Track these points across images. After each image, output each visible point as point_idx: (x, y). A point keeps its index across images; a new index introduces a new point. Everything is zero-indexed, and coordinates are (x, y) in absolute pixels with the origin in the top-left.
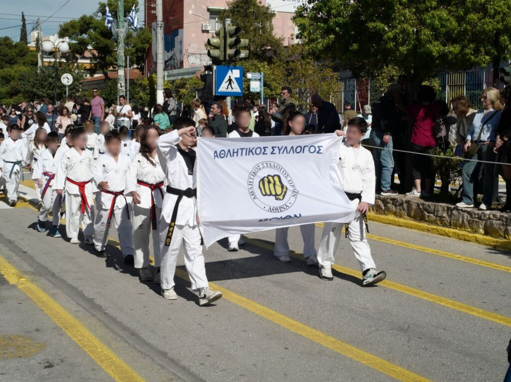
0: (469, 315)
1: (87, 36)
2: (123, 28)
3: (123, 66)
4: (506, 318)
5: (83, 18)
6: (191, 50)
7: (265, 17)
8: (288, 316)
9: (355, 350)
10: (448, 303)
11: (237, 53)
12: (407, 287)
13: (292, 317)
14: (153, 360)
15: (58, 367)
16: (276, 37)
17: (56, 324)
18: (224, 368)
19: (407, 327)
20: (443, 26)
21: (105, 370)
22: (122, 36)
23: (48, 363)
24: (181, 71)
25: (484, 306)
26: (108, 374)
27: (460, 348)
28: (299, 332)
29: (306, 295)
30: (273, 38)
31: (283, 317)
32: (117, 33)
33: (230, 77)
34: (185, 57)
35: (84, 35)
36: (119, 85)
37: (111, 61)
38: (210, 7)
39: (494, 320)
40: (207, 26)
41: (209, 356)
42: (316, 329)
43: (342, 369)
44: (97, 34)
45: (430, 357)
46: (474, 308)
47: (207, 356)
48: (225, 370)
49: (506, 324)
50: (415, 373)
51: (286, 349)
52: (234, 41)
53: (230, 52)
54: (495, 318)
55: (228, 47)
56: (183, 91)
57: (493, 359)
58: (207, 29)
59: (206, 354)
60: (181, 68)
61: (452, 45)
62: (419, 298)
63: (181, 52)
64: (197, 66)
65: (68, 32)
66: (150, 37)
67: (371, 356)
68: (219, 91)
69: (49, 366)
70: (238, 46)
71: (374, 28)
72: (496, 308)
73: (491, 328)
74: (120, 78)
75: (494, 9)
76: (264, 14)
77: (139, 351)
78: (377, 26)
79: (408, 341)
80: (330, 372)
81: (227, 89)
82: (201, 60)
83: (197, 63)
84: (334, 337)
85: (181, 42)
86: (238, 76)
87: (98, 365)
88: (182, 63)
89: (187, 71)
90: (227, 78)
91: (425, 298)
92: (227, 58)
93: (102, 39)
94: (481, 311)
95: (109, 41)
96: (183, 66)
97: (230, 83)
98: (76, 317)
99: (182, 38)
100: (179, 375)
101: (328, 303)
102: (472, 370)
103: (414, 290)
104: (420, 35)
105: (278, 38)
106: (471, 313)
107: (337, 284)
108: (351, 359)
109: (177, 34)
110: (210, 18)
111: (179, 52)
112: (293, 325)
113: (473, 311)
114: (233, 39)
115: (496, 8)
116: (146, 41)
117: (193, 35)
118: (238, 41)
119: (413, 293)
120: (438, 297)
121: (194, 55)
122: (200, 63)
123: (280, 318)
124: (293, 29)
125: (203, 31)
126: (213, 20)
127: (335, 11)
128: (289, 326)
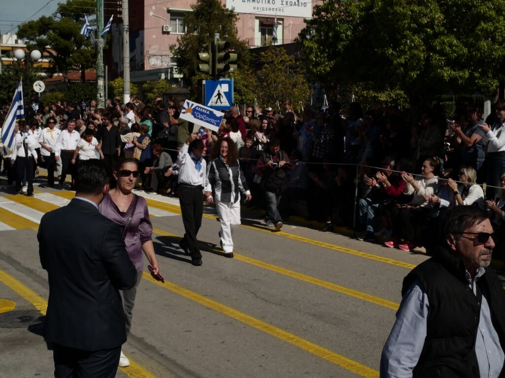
1: (46, 36)
3: (102, 77)
5: (42, 19)
6: (150, 52)
16: (240, 40)
22: (101, 46)
24: (143, 72)
28: (361, 373)
29: (350, 329)
30: (238, 41)
32: (96, 43)
33: (219, 91)
34: (146, 58)
35: (43, 36)
37: (71, 63)
38: (170, 9)
40: (167, 27)
44: (56, 35)
52: (223, 56)
53: (220, 66)
55: (217, 61)
56: (150, 95)
58: (168, 30)
60: (142, 70)
61: (461, 70)
63: (142, 53)
64: (158, 67)
65: (26, 33)
70: (227, 61)
71: (383, 53)
74: (99, 88)
76: (228, 17)
78: (385, 50)
81: (216, 103)
82: (162, 62)
83: (158, 64)
85: (142, 44)
86: (227, 90)
88: (143, 65)
89: (149, 72)
90: (216, 93)
92: (216, 72)
93: (62, 40)
95: (69, 42)
96: (144, 67)
97: (219, 98)
98: (134, 360)
99: (143, 40)
105: (242, 41)
109: (138, 36)
110: (171, 19)
114: (223, 54)
117: (154, 37)
118: (227, 56)
121: (155, 57)
122: (161, 64)
123: (336, 357)
124: (253, 30)
125: (164, 33)
126: (174, 22)
127: (344, 35)
128: (348, 366)
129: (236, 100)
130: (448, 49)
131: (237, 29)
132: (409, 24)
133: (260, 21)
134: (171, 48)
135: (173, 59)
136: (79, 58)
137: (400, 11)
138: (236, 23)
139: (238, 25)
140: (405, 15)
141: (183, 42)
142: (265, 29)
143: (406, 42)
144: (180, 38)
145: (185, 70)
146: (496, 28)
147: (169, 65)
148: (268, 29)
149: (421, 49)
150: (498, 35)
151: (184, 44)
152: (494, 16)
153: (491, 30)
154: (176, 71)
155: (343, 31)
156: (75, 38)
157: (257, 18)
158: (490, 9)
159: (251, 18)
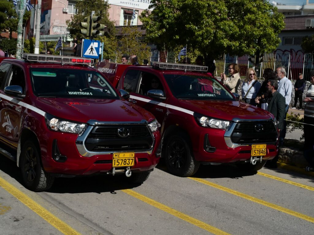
0: (248, 200)
2: (23, 10)
3: (21, 33)
4: (268, 203)
6: (55, 24)
7: (105, 8)
8: (146, 196)
9: (189, 218)
10: (234, 193)
11: (98, 32)
12: (210, 182)
13: (149, 197)
14: (77, 219)
15: (22, 221)
16: (110, 21)
17: (11, 195)
18: (119, 225)
19: (215, 206)
20: (231, 30)
21: (51, 224)
22: (22, 14)
23: (15, 218)
24: (48, 36)
25: (255, 195)
26: (53, 226)
27: (246, 219)
28: (155, 206)
29: (154, 184)
30: (109, 21)
31: (144, 196)
32: (19, 12)
33: (92, 46)
34: (51, 27)
36: (18, 45)
37: (4, 26)
39: (262, 204)
40: (66, 9)
41: (108, 218)
42: (164, 204)
43: (185, 228)
45: (232, 223)
46: (250, 196)
47: (107, 218)
48: (120, 226)
49: (268, 206)
50: (226, 232)
51: (151, 215)
52: (96, 25)
53: (94, 31)
54: (262, 202)
55: (92, 28)
56: (52, 49)
57: (266, 226)
58: (66, 11)
59: (107, 217)
60: (48, 34)
61: (235, 41)
62: (218, 189)
63: (49, 24)
64: (58, 34)
66: (29, 13)
67: (200, 222)
68: (85, 54)
69: (16, 220)
70: (98, 28)
71: (190, 28)
72: (262, 197)
73: (261, 208)
74: (18, 41)
75: (260, 23)
76: (104, 6)
77: (67, 214)
78: (191, 26)
79: (218, 214)
80: (179, 229)
81: (90, 54)
82: (61, 31)
83: (58, 32)
84: (176, 210)
85: (49, 18)
86: (97, 46)
87: (45, 221)
88: (49, 31)
89: (52, 36)
90: (90, 47)
91: (221, 189)
92: (91, 35)
94: (253, 198)
95: (4, 14)
96: (49, 33)
97: (92, 51)
98: (22, 191)
99: (50, 15)
100: (94, 228)
101: (167, 189)
102: (256, 231)
103: (214, 184)
104: (217, 34)
105: (111, 21)
106: (248, 199)
107: (170, 178)
108: (188, 223)
109: (47, 13)
110: (69, 5)
111: (47, 24)
112: (151, 202)
113: (249, 198)
114: (96, 24)
115: (261, 23)
116: (27, 16)
117: (57, 14)
118: (98, 26)
119: (214, 186)
120: (228, 189)
121: (57, 27)
122: (60, 32)
123: (142, 197)
124: (119, 16)
125: (64, 13)
126: (70, 6)
127: (167, 15)
128: (148, 202)
129: (104, 56)
130: (227, 28)
131: (109, 13)
132: (206, 12)
133: (124, 11)
134: (67, 22)
135: (68, 30)
136: (9, 24)
137: (201, 3)
138: (108, 10)
139: (110, 11)
140: (204, 7)
141: (74, 19)
142: (127, 16)
143: (203, 22)
144: (73, 16)
145: (75, 36)
146: (257, 18)
147: (65, 33)
148: (129, 16)
149: (212, 27)
150: (258, 23)
151: (75, 20)
152: (256, 11)
153: (253, 18)
154: (69, 36)
155: (167, 13)
156: (7, 11)
157: (122, 8)
158: (254, 6)
159: (119, 8)
